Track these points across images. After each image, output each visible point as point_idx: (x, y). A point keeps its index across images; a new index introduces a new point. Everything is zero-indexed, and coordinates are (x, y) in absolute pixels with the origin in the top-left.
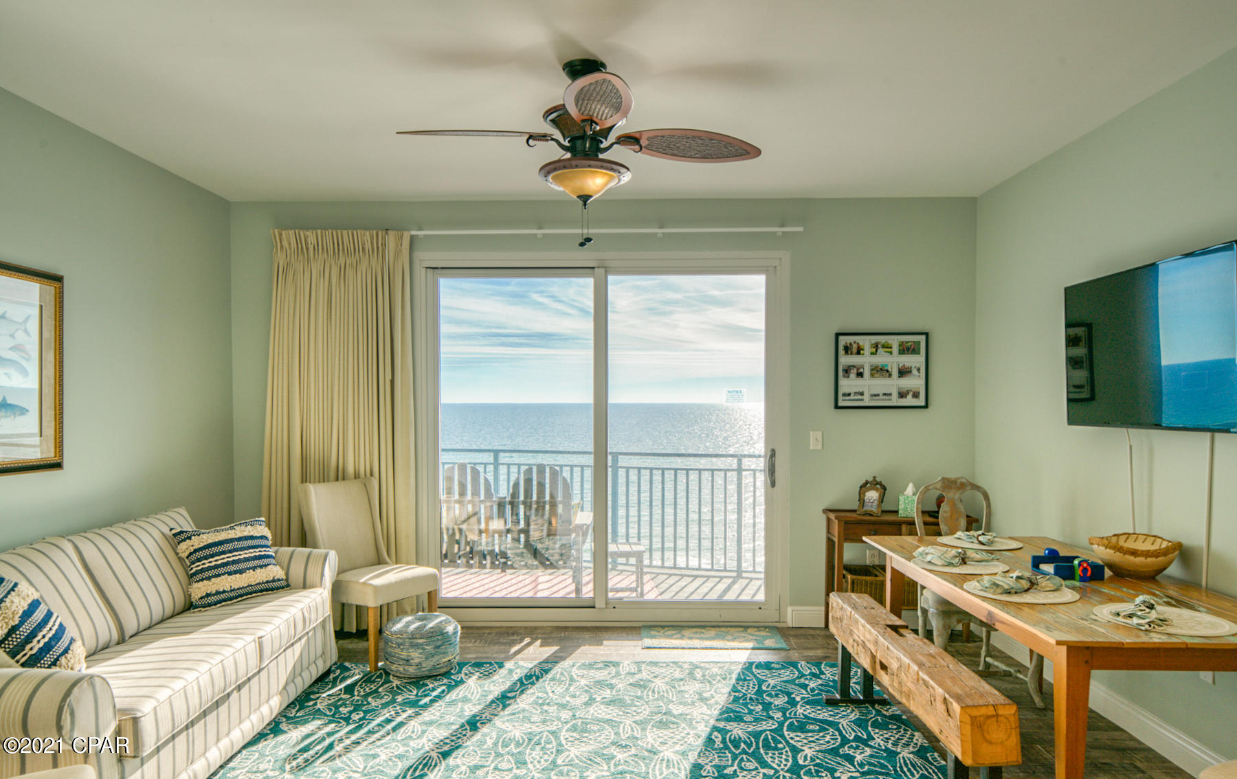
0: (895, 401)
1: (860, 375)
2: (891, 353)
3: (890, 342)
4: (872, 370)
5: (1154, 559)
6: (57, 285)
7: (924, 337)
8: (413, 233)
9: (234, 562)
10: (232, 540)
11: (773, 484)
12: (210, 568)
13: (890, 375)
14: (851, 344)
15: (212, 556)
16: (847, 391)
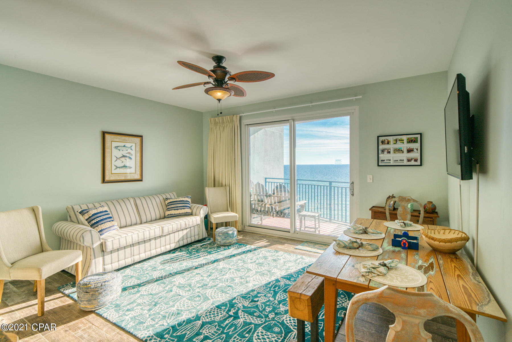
0: (405, 163)
1: (389, 152)
2: (403, 143)
3: (403, 138)
4: (394, 150)
5: (444, 244)
6: (141, 138)
7: (419, 135)
8: (240, 115)
9: (176, 207)
10: (177, 201)
11: (353, 195)
12: (170, 208)
13: (403, 152)
14: (384, 140)
15: (171, 205)
16: (383, 159)
